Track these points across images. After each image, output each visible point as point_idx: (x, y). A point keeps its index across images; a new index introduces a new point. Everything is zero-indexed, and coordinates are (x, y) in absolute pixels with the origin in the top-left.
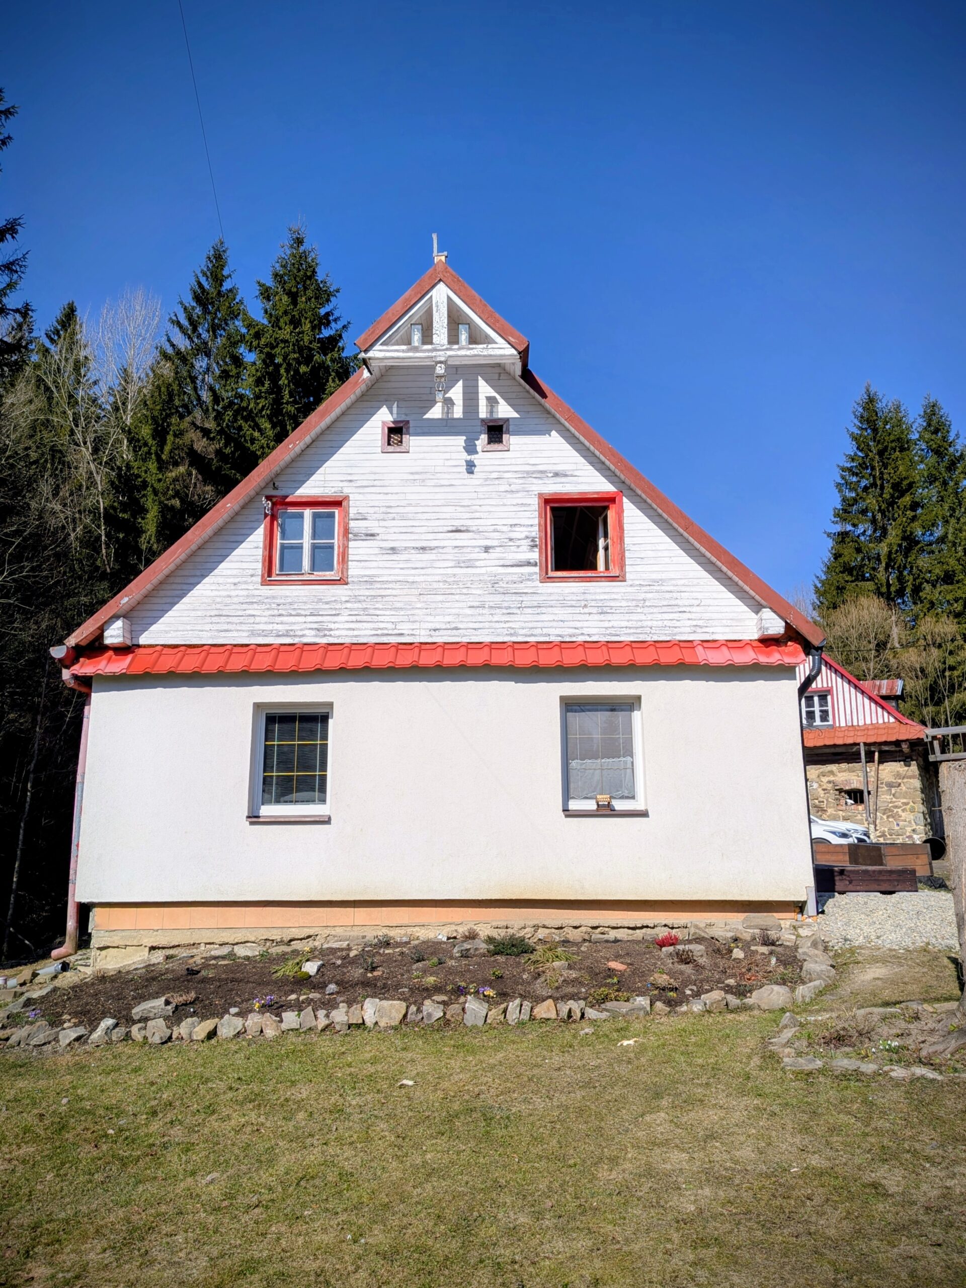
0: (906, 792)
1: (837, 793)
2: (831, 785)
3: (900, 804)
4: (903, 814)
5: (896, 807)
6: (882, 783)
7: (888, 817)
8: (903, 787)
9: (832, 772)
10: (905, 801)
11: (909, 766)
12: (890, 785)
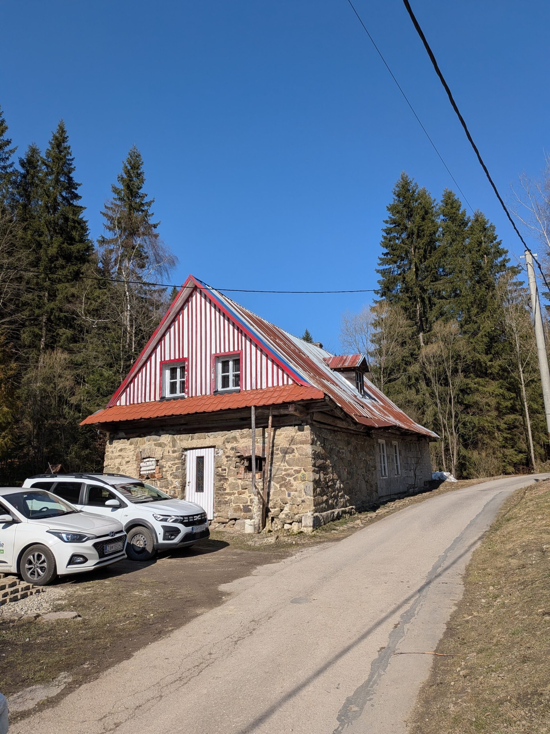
0: (298, 459)
1: (238, 460)
2: (233, 452)
3: (292, 471)
4: (294, 483)
5: (289, 475)
6: (277, 449)
7: (281, 486)
8: (296, 454)
9: (235, 439)
10: (297, 468)
11: (302, 430)
12: (285, 452)
